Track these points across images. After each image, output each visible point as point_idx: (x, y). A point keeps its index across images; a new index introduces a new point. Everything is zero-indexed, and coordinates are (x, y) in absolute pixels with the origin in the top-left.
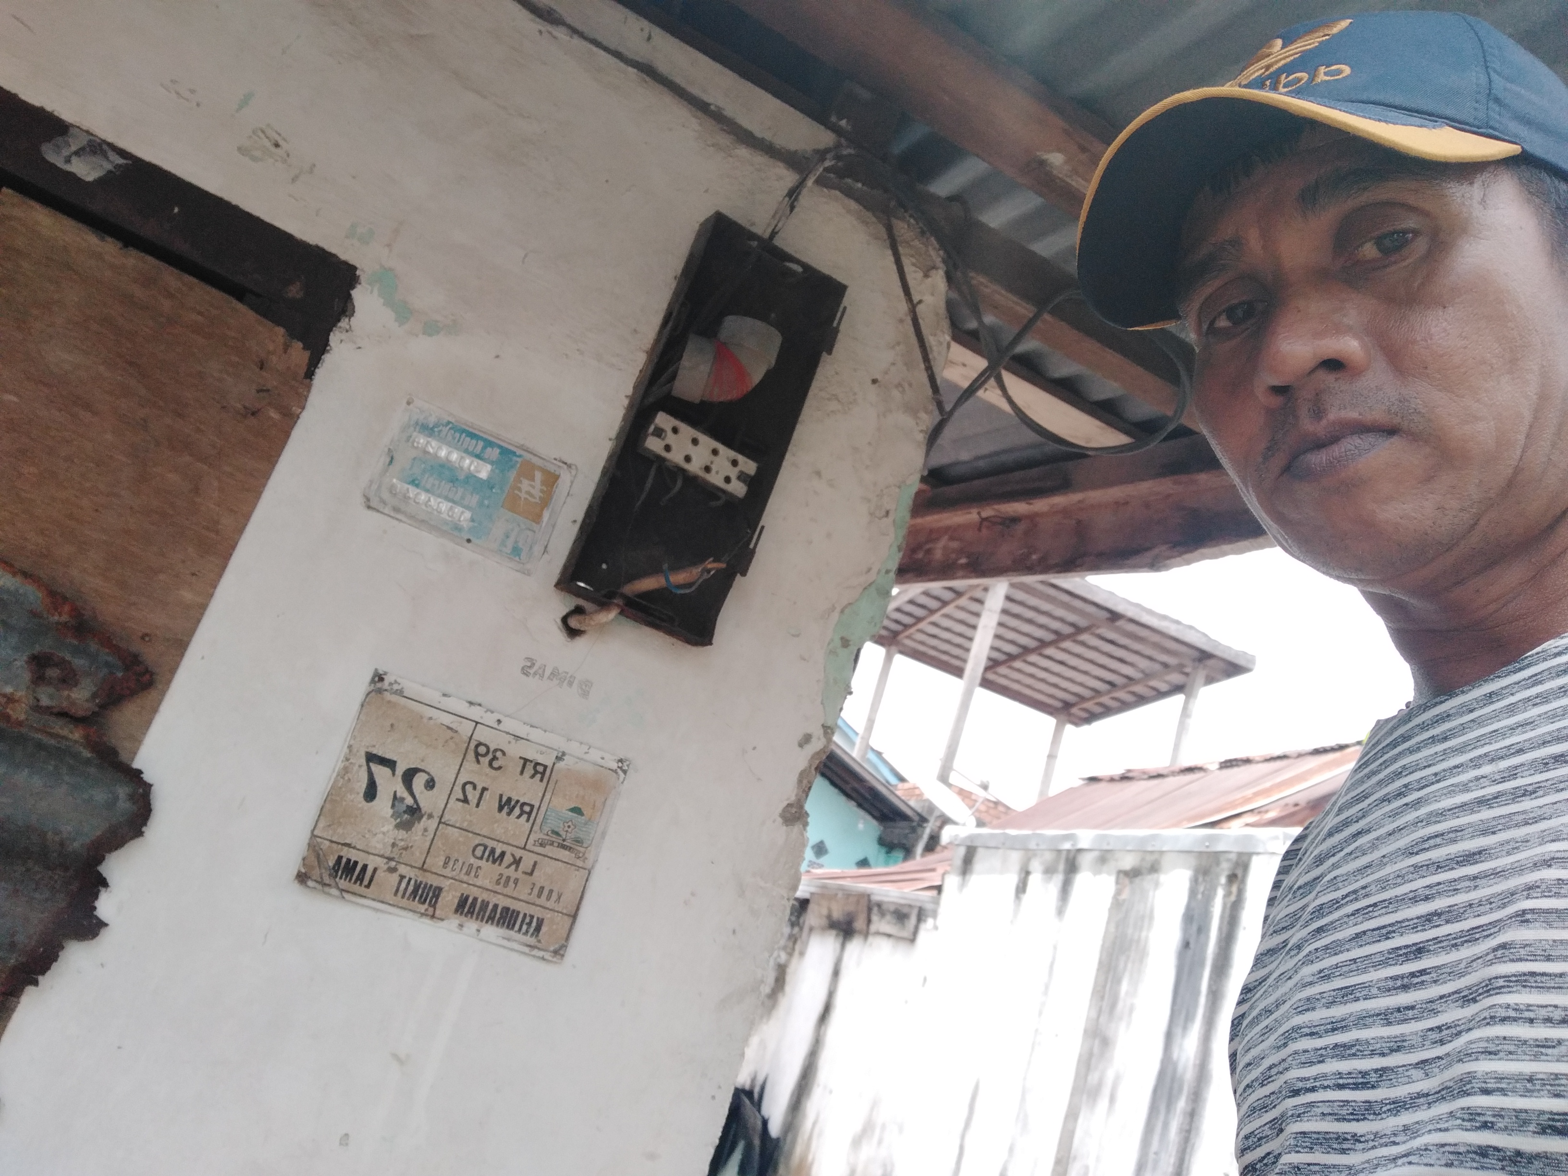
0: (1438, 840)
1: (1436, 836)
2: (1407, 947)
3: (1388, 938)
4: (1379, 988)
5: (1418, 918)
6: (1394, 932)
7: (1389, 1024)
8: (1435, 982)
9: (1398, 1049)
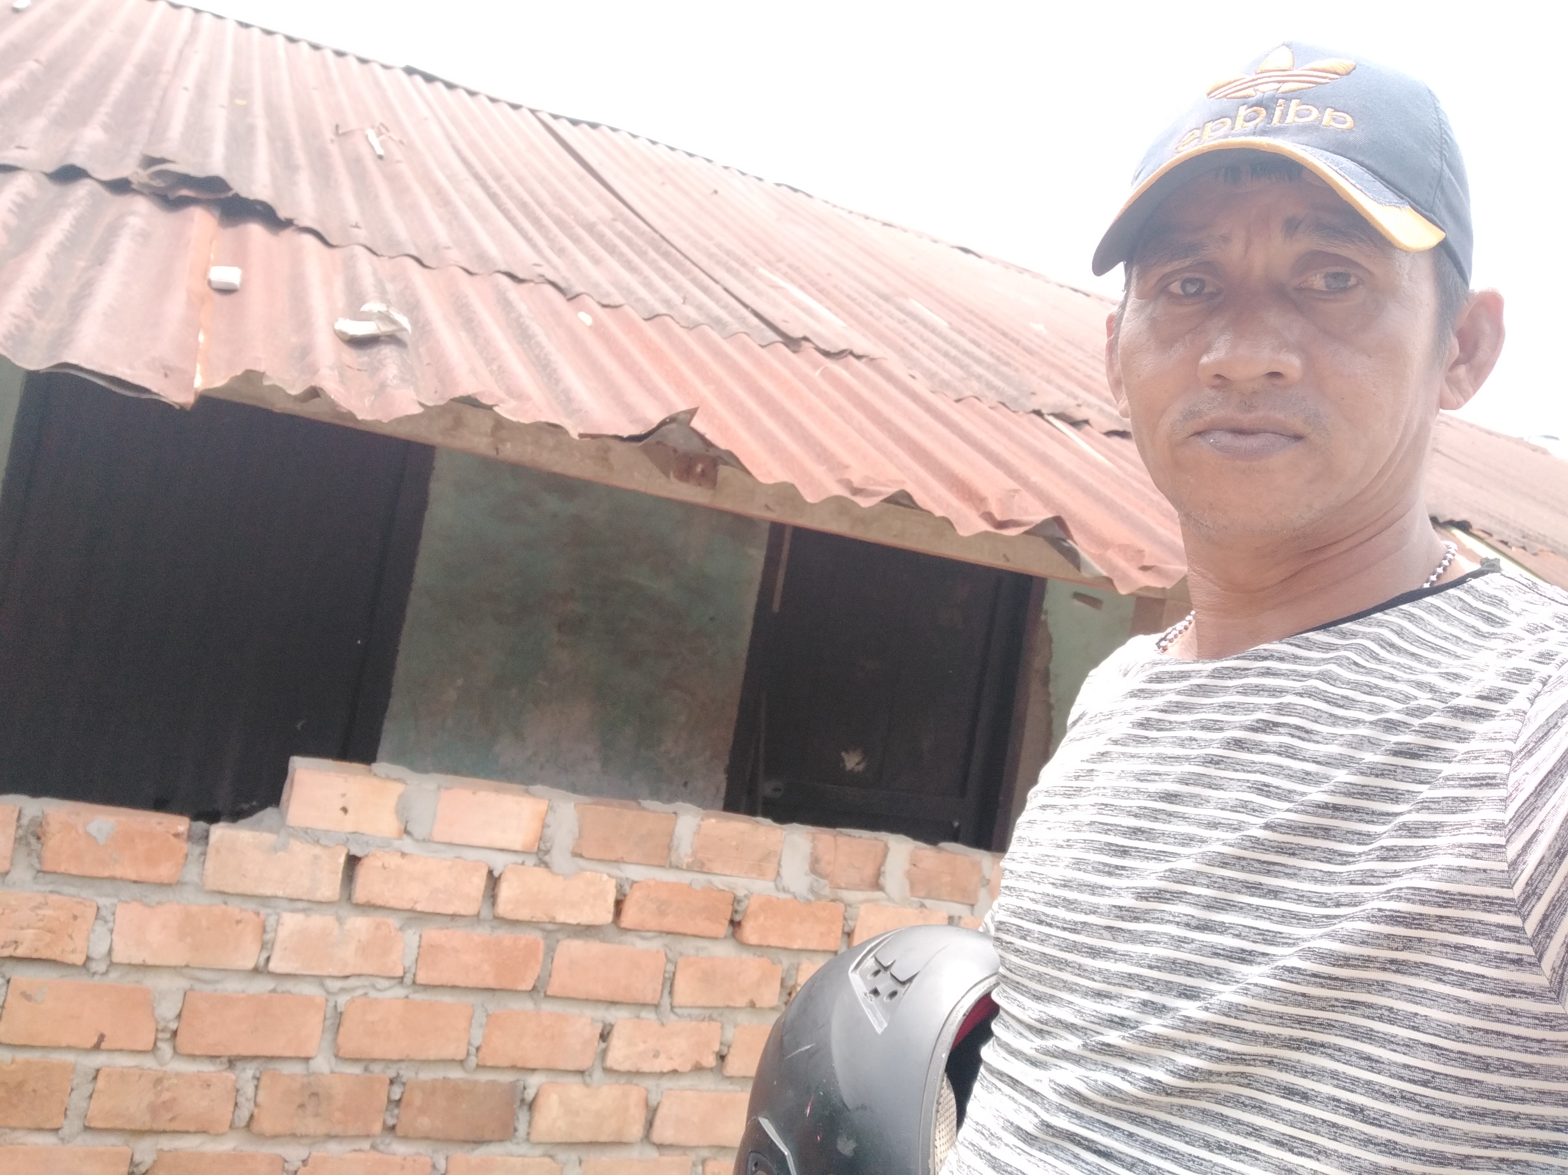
0: (1157, 778)
1: (1156, 774)
2: (1117, 845)
3: (1106, 833)
4: (1093, 867)
5: (1128, 828)
6: (1111, 830)
7: (1094, 894)
8: (1128, 877)
9: (1094, 913)
